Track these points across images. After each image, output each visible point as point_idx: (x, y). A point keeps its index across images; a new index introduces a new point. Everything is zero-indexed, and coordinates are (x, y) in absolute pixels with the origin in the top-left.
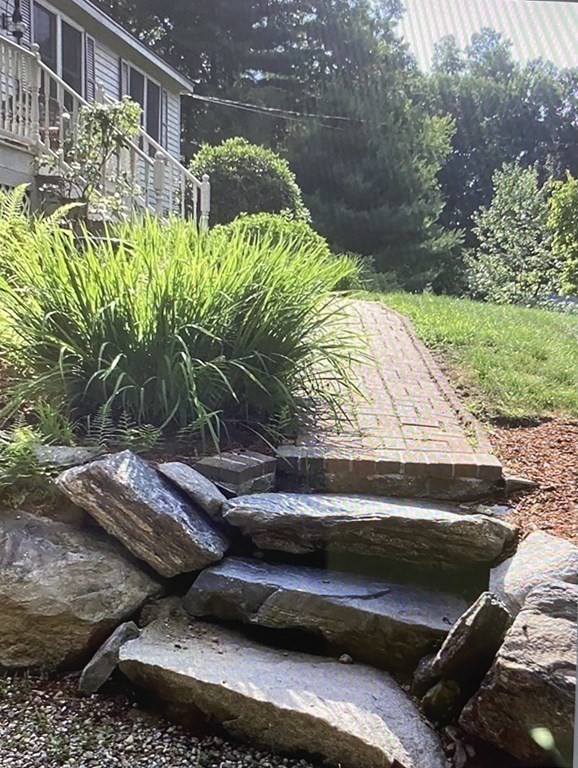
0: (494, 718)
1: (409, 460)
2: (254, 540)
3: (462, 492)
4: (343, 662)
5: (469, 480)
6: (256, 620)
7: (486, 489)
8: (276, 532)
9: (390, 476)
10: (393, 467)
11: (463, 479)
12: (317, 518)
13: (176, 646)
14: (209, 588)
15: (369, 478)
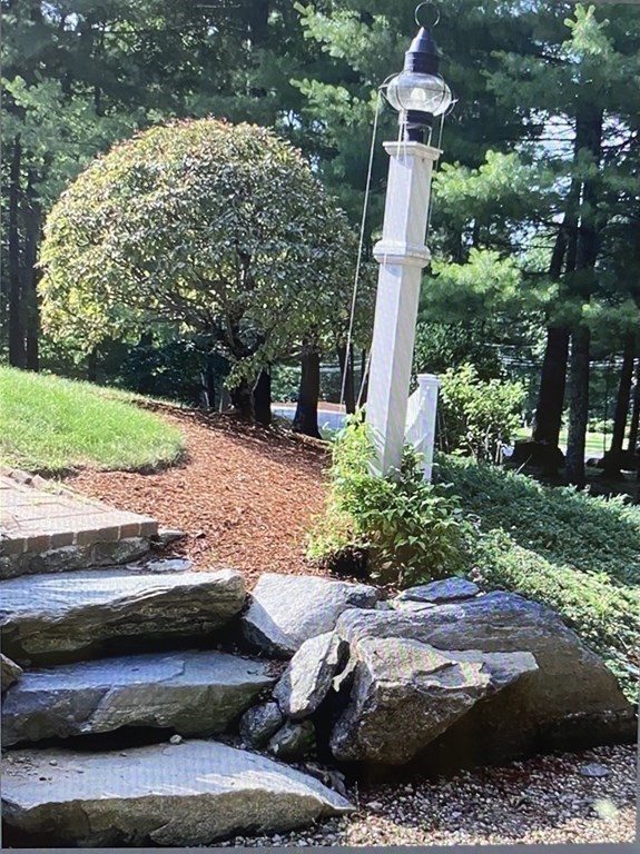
0: (375, 736)
1: (80, 530)
2: (24, 647)
3: (126, 554)
4: (177, 744)
5: (132, 540)
6: (88, 728)
7: (144, 547)
8: (47, 631)
9: (63, 549)
10: (65, 539)
11: (127, 540)
12: (105, 605)
13: (42, 779)
14: (26, 707)
15: (43, 555)
